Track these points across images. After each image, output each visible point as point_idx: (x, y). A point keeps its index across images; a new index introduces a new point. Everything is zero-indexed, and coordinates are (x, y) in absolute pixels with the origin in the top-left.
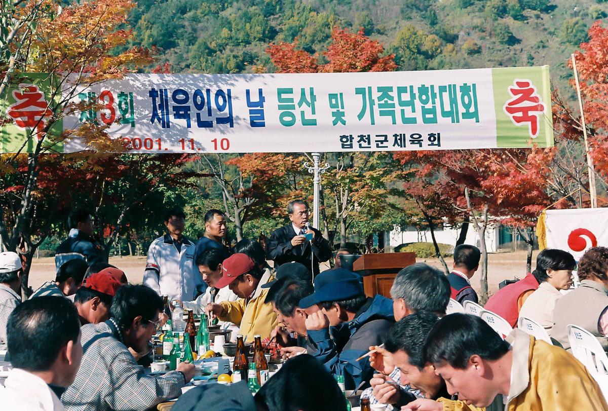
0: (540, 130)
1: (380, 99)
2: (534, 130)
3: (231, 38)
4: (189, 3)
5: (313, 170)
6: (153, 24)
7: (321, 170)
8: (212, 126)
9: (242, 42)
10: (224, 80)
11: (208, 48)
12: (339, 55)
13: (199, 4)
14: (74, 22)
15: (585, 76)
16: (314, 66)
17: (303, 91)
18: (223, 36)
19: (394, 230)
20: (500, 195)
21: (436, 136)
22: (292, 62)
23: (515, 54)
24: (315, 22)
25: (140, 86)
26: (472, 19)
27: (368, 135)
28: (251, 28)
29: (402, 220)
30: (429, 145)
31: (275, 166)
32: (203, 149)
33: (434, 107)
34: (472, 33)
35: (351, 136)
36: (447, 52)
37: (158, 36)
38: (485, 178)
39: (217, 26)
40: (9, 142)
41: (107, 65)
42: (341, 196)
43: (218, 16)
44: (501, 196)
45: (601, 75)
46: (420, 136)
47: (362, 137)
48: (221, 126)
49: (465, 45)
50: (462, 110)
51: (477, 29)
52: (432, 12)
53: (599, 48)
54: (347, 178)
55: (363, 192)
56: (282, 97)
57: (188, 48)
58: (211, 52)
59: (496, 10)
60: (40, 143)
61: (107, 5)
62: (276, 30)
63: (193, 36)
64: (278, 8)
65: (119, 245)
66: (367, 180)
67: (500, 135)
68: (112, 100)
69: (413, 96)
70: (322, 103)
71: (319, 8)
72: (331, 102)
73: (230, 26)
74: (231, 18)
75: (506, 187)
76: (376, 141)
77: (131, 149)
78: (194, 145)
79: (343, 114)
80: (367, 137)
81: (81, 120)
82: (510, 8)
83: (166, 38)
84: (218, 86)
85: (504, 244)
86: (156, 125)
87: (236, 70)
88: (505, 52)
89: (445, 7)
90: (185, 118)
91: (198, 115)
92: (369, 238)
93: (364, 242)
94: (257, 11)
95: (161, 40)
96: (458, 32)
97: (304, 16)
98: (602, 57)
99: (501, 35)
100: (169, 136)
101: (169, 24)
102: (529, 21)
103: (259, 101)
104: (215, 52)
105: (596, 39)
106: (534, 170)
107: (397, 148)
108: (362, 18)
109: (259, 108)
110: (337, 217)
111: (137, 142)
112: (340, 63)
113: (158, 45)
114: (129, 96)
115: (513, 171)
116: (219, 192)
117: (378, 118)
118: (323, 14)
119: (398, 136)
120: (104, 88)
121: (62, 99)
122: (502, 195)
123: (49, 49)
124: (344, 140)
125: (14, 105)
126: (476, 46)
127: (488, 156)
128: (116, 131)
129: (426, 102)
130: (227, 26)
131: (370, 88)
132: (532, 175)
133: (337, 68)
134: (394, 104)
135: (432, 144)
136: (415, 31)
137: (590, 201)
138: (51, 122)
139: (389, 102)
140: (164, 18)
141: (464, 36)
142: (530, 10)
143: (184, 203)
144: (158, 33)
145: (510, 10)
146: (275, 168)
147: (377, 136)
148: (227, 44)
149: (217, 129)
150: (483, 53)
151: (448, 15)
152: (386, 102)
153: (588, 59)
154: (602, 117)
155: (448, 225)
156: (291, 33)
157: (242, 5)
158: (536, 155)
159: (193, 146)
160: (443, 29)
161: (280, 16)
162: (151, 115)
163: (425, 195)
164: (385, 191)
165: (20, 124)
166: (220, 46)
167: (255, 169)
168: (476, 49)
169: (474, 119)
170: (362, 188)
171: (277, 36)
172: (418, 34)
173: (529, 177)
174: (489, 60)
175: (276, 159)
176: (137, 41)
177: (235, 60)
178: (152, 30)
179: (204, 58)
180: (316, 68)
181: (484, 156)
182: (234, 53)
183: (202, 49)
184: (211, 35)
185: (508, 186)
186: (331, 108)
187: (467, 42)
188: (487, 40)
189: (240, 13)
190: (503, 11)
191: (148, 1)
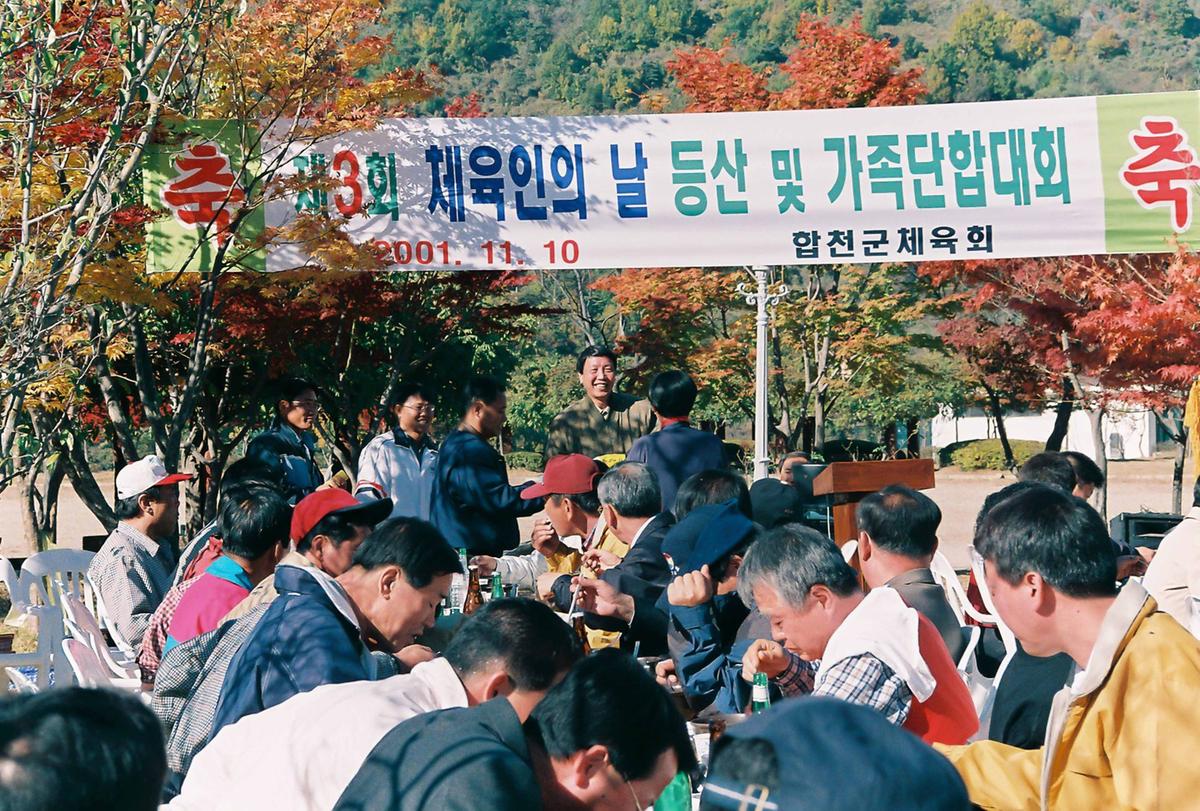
0: (1194, 217)
1: (872, 159)
2: (1181, 218)
3: (619, 35)
5: (756, 298)
6: (466, 11)
7: (772, 299)
8: (544, 217)
9: (640, 43)
10: (571, 128)
11: (573, 56)
12: (811, 71)
14: (284, 23)
16: (761, 94)
17: (721, 144)
18: (603, 31)
19: (940, 415)
20: (1113, 348)
21: (984, 232)
22: (718, 87)
23: (1198, 55)
25: (408, 141)
27: (848, 231)
28: (658, 13)
29: (956, 395)
30: (969, 249)
31: (684, 292)
32: (530, 262)
33: (980, 175)
34: (1109, 13)
35: (815, 233)
36: (1056, 54)
37: (476, 35)
38: (1082, 313)
39: (591, 12)
40: (169, 252)
41: (347, 104)
42: (816, 349)
44: (1116, 349)
46: (952, 232)
47: (836, 235)
48: (562, 216)
49: (1093, 38)
50: (1035, 179)
51: (1118, 7)
54: (827, 314)
55: (858, 340)
56: (681, 159)
57: (535, 57)
58: (580, 64)
60: (222, 251)
62: (708, 17)
63: (543, 34)
66: (865, 317)
67: (1110, 228)
68: (355, 168)
69: (938, 152)
70: (759, 169)
72: (775, 165)
73: (617, 10)
75: (1124, 330)
76: (864, 243)
77: (391, 263)
78: (511, 252)
79: (800, 190)
80: (846, 235)
81: (298, 207)
83: (491, 39)
84: (557, 140)
85: (1166, 442)
86: (438, 215)
87: (628, 99)
88: (1178, 51)
90: (493, 202)
91: (519, 196)
92: (889, 431)
93: (879, 438)
95: (482, 43)
96: (1080, 13)
99: (1169, 17)
100: (462, 237)
101: (498, 10)
103: (635, 166)
104: (588, 63)
106: (1180, 297)
107: (906, 257)
109: (635, 181)
110: (807, 390)
111: (404, 248)
112: (814, 87)
113: (477, 52)
114: (387, 159)
115: (1137, 299)
117: (868, 198)
119: (908, 231)
120: (340, 145)
121: (263, 168)
122: (1117, 346)
123: (239, 74)
124: (802, 240)
125: (175, 180)
126: (1116, 41)
127: (1088, 270)
128: (362, 229)
129: (962, 165)
130: (611, 12)
131: (852, 139)
132: (1175, 307)
133: (808, 97)
134: (901, 169)
135: (976, 248)
136: (991, 13)
138: (242, 213)
139: (890, 166)
141: (1092, 21)
143: (512, 363)
144: (476, 27)
146: (685, 295)
147: (866, 232)
148: (611, 48)
149: (554, 222)
150: (1132, 53)
152: (885, 165)
156: (738, 22)
158: (1186, 266)
159: (508, 255)
160: (1049, 7)
162: (429, 195)
163: (981, 346)
164: (901, 339)
165: (187, 218)
166: (598, 52)
167: (645, 297)
168: (1117, 46)
169: (1060, 198)
170: (856, 333)
171: (710, 29)
172: (996, 18)
173: (1169, 311)
174: (1144, 69)
175: (686, 278)
176: (437, 45)
177: (626, 78)
178: (465, 23)
179: (565, 76)
180: (764, 98)
181: (1080, 269)
182: (624, 66)
183: (563, 59)
184: (580, 30)
185: (1128, 328)
186: (777, 178)
187: (1096, 33)
188: (1141, 27)
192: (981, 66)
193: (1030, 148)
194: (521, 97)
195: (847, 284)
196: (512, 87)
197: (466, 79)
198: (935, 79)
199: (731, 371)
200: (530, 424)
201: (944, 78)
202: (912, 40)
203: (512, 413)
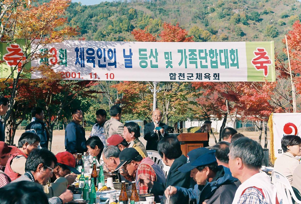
0: (269, 73)
1: (190, 55)
2: (266, 73)
3: (113, 30)
4: (94, 13)
5: (153, 91)
6: (77, 22)
7: (157, 91)
8: (105, 67)
9: (118, 31)
10: (110, 44)
11: (102, 34)
12: (166, 36)
13: (99, 14)
14: (38, 13)
15: (291, 47)
16: (154, 41)
17: (152, 50)
18: (109, 28)
19: (188, 121)
21: (217, 75)
22: (144, 39)
24: (152, 23)
25: (69, 46)
26: (224, 24)
27: (183, 73)
28: (122, 25)
30: (214, 79)
33: (217, 60)
34: (224, 30)
35: (175, 73)
36: (213, 38)
38: (240, 97)
39: (106, 24)
41: (54, 35)
42: (166, 104)
43: (107, 19)
44: (249, 106)
45: (299, 47)
46: (209, 75)
47: (180, 74)
48: (110, 67)
49: (221, 36)
50: (230, 62)
51: (227, 29)
52: (206, 20)
53: (298, 34)
54: (169, 95)
55: (177, 102)
56: (141, 53)
57: (93, 34)
59: (236, 20)
60: (19, 73)
61: (55, 5)
62: (134, 26)
63: (95, 28)
64: (135, 16)
65: (58, 125)
66: (179, 96)
67: (248, 75)
68: (56, 52)
69: (206, 54)
70: (161, 57)
71: (154, 17)
72: (165, 56)
73: (113, 24)
74: (113, 20)
75: (251, 101)
76: (187, 77)
77: (65, 77)
78: (97, 76)
79: (171, 62)
82: (242, 19)
83: (83, 29)
85: (238, 128)
86: (77, 66)
88: (239, 39)
89: (212, 18)
90: (92, 63)
91: (99, 61)
94: (125, 18)
96: (218, 30)
97: (147, 20)
99: (237, 32)
101: (84, 22)
102: (250, 25)
104: (105, 36)
105: (297, 29)
106: (266, 93)
107: (198, 80)
108: (173, 22)
109: (129, 58)
110: (164, 114)
111: (68, 74)
112: (167, 40)
115: (255, 93)
116: (106, 101)
117: (189, 65)
118: (156, 20)
119: (198, 74)
121: (31, 52)
124: (172, 75)
125: (7, 54)
126: (226, 36)
127: (243, 85)
129: (212, 58)
130: (111, 24)
131: (185, 50)
132: (265, 96)
134: (197, 58)
135: (215, 79)
136: (198, 28)
137: (293, 109)
138: (25, 63)
139: (194, 57)
140: (82, 20)
141: (220, 31)
142: (251, 20)
143: (90, 105)
146: (134, 90)
147: (188, 74)
148: (111, 32)
150: (229, 39)
151: (213, 22)
153: (292, 39)
154: (299, 68)
155: (213, 119)
156: (141, 28)
157: (119, 15)
158: (267, 85)
160: (211, 28)
161: (136, 20)
162: (75, 61)
163: (207, 104)
164: (187, 102)
166: (108, 33)
167: (125, 90)
168: (226, 38)
169: (236, 67)
170: (177, 100)
171: (134, 29)
172: (199, 30)
173: (263, 97)
175: (135, 85)
178: (77, 25)
179: (100, 38)
181: (241, 85)
182: (114, 37)
183: (100, 34)
184: (104, 28)
185: (253, 101)
186: (165, 59)
188: (231, 33)
189: (117, 18)
190: (238, 21)
191: (75, 11)
192: (196, 41)
193: (229, 54)
195: (174, 88)
199: (145, 109)
200: (91, 120)
203: (87, 117)
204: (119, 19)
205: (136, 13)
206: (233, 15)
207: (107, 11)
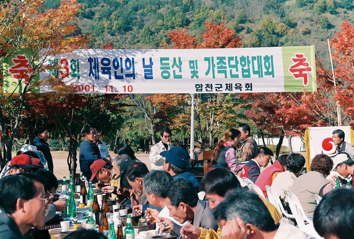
0: (309, 82)
1: (218, 64)
2: (306, 82)
3: (163, 25)
4: (140, 5)
5: (191, 103)
6: (118, 17)
7: (196, 103)
8: (123, 78)
9: (170, 27)
10: (130, 53)
11: (150, 31)
12: (209, 37)
13: (145, 6)
14: (45, 20)
15: (338, 51)
16: (195, 43)
17: (175, 59)
18: (159, 24)
21: (250, 85)
22: (182, 41)
23: (331, 34)
24: (212, 16)
25: (83, 56)
26: (306, 14)
27: (211, 84)
28: (175, 19)
30: (246, 90)
31: (172, 101)
32: (118, 91)
33: (249, 69)
34: (306, 22)
35: (201, 84)
36: (290, 33)
37: (121, 24)
38: (278, 109)
39: (155, 18)
40: (9, 87)
41: (64, 44)
42: (210, 118)
43: (156, 13)
44: (287, 119)
45: (347, 51)
46: (241, 85)
47: (208, 85)
48: (128, 78)
49: (301, 29)
50: (264, 70)
51: (308, 20)
52: (282, 10)
53: (346, 36)
54: (213, 108)
55: (222, 115)
56: (163, 62)
57: (139, 31)
58: (152, 33)
59: (320, 8)
60: (26, 87)
61: (63, 11)
62: (189, 20)
63: (141, 23)
64: (191, 7)
66: (224, 109)
67: (285, 85)
68: (67, 63)
69: (237, 62)
70: (186, 66)
71: (215, 8)
72: (190, 65)
73: (163, 18)
74: (164, 13)
75: (289, 114)
76: (216, 88)
77: (77, 91)
78: (113, 89)
79: (197, 72)
80: (210, 85)
81: (49, 74)
82: (329, 7)
83: (126, 25)
84: (126, 56)
86: (91, 78)
88: (325, 33)
89: (289, 7)
90: (108, 74)
91: (115, 72)
94: (179, 10)
95: (123, 26)
96: (297, 22)
97: (206, 12)
98: (347, 41)
99: (323, 23)
100: (98, 84)
101: (128, 17)
102: (340, 15)
103: (149, 64)
104: (154, 33)
105: (345, 30)
106: (305, 105)
107: (228, 92)
108: (240, 14)
109: (150, 68)
110: (207, 130)
111: (81, 87)
112: (210, 42)
113: (122, 29)
114: (77, 61)
115: (293, 105)
117: (217, 75)
118: (217, 11)
119: (228, 84)
120: (63, 57)
121: (39, 63)
124: (198, 87)
125: (12, 66)
127: (279, 96)
128: (68, 81)
129: (244, 66)
130: (161, 18)
131: (212, 58)
132: (303, 107)
133: (208, 45)
134: (226, 66)
135: (248, 90)
136: (271, 21)
137: (338, 122)
138: (32, 76)
139: (223, 66)
140: (125, 14)
141: (301, 24)
142: (340, 8)
143: (123, 121)
144: (121, 22)
145: (328, 8)
147: (216, 85)
148: (161, 29)
149: (125, 80)
150: (312, 33)
151: (291, 11)
153: (340, 42)
154: (347, 75)
156: (198, 22)
157: (170, 6)
158: (307, 96)
160: (288, 20)
161: (192, 12)
162: (89, 72)
164: (234, 115)
165: (16, 77)
166: (157, 30)
167: (160, 102)
168: (308, 31)
169: (272, 76)
170: (221, 113)
171: (190, 24)
172: (273, 22)
173: (302, 109)
174: (315, 38)
175: (172, 96)
176: (110, 27)
177: (165, 38)
178: (118, 21)
179: (148, 37)
180: (195, 45)
181: (277, 96)
182: (165, 34)
183: (147, 32)
184: (152, 23)
186: (190, 68)
187: (302, 27)
188: (315, 26)
189: (169, 10)
190: (324, 9)
191: (116, 4)
192: (268, 36)
193: (263, 61)
194: (134, 43)
195: (219, 99)
196: (132, 40)
197: (118, 37)
198: (255, 40)
199: (185, 124)
200: (134, 138)
201: (258, 39)
202: (249, 28)
203: (128, 135)
204: (172, 11)
205: (192, 3)
206: (317, 2)
207: (155, 2)
